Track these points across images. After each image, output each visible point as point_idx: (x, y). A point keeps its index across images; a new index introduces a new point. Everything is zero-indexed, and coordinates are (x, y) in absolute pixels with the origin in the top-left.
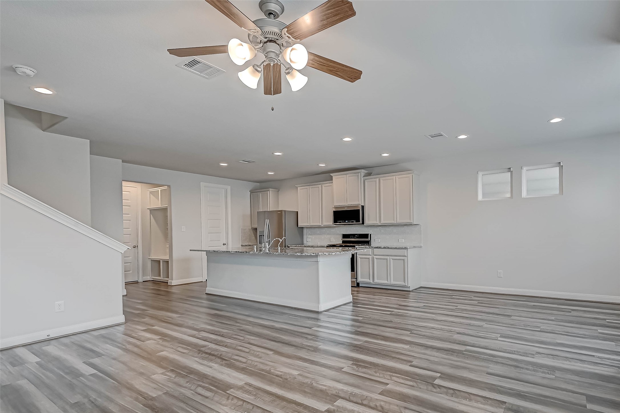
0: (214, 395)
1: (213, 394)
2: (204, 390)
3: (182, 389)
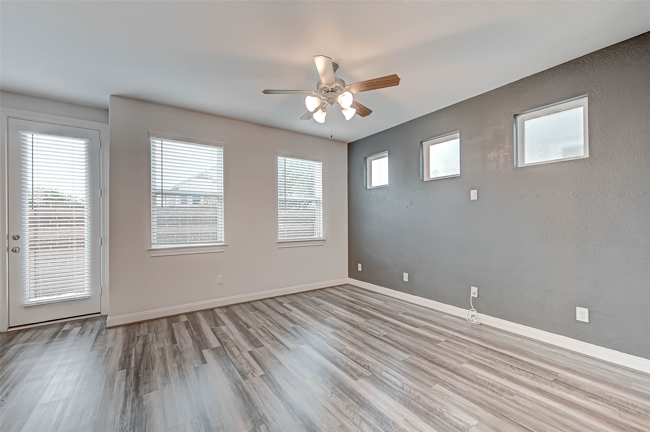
2: (394, 381)
3: (418, 388)
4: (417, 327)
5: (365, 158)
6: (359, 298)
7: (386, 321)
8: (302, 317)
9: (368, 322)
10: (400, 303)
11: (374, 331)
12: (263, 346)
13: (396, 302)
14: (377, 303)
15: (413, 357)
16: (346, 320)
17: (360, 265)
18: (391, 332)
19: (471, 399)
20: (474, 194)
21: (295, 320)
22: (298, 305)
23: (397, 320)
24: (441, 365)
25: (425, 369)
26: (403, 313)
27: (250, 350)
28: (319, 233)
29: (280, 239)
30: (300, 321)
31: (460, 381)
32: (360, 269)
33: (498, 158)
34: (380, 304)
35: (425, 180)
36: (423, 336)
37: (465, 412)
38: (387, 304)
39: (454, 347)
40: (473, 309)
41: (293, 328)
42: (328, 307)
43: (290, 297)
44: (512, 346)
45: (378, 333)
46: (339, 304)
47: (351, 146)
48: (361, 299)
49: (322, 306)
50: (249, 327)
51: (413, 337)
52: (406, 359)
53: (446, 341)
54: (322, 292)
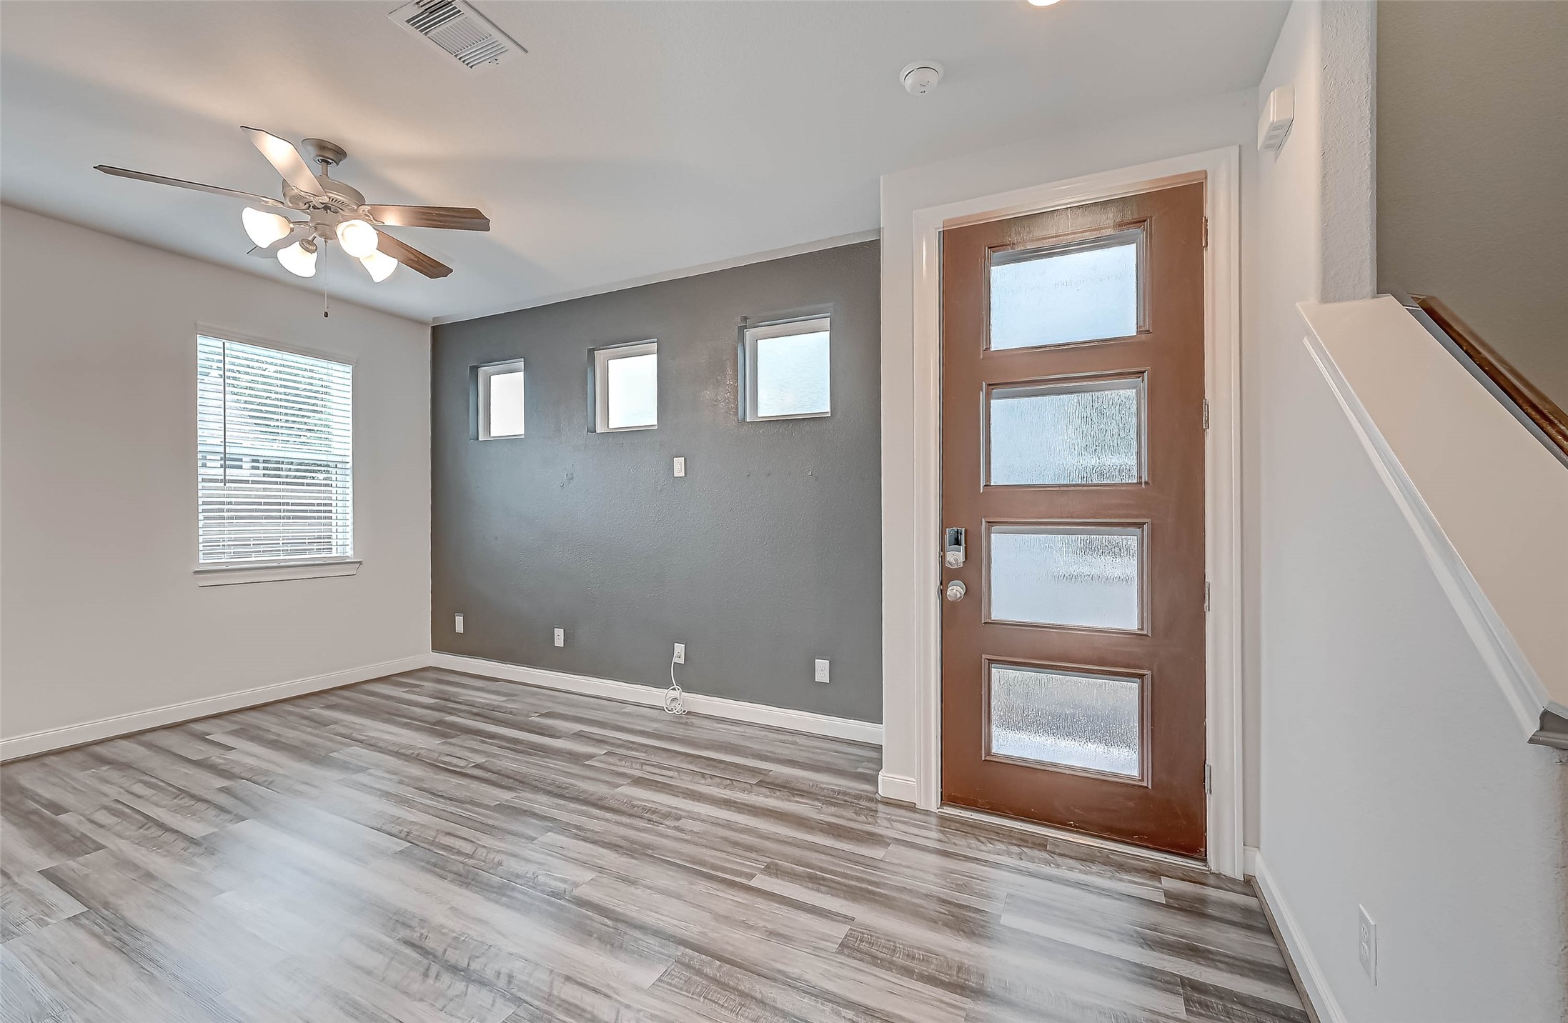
0: (435, 838)
1: (437, 840)
2: (457, 847)
3: (504, 848)
4: (558, 738)
5: (474, 370)
6: (446, 696)
7: (492, 736)
8: (264, 760)
9: (450, 744)
10: (544, 695)
11: (455, 761)
12: (100, 847)
13: (536, 694)
14: (488, 702)
15: (523, 794)
16: (391, 748)
17: (459, 620)
18: (494, 756)
19: (603, 842)
20: (679, 466)
21: (236, 770)
22: (261, 733)
23: (521, 729)
24: (574, 799)
25: (537, 811)
26: (542, 715)
27: (47, 864)
28: (344, 544)
29: (203, 561)
30: (252, 769)
31: (598, 818)
32: (460, 627)
33: (716, 401)
34: (496, 703)
35: (598, 431)
36: (563, 752)
37: (581, 866)
38: (513, 700)
39: (618, 762)
40: (675, 686)
41: (224, 790)
42: (352, 725)
43: (241, 717)
44: (722, 742)
45: (462, 763)
46: (386, 716)
47: (442, 335)
48: (452, 699)
49: (332, 726)
50: (58, 809)
51: (542, 757)
52: (507, 801)
53: (608, 753)
54: (345, 694)
